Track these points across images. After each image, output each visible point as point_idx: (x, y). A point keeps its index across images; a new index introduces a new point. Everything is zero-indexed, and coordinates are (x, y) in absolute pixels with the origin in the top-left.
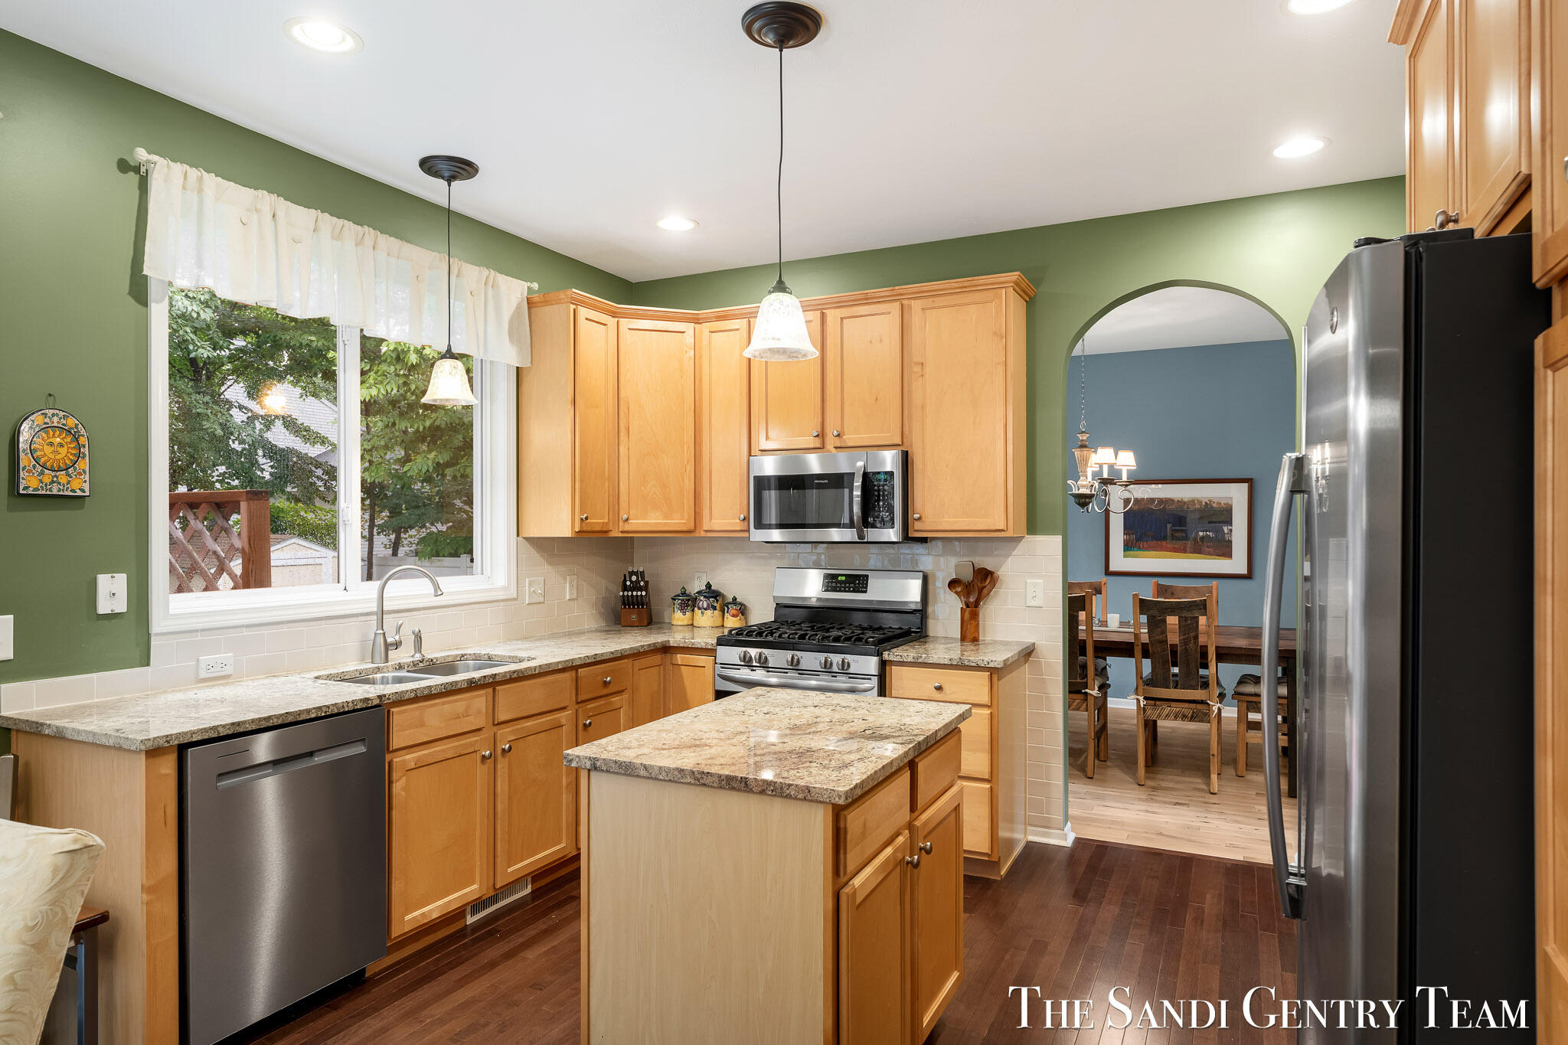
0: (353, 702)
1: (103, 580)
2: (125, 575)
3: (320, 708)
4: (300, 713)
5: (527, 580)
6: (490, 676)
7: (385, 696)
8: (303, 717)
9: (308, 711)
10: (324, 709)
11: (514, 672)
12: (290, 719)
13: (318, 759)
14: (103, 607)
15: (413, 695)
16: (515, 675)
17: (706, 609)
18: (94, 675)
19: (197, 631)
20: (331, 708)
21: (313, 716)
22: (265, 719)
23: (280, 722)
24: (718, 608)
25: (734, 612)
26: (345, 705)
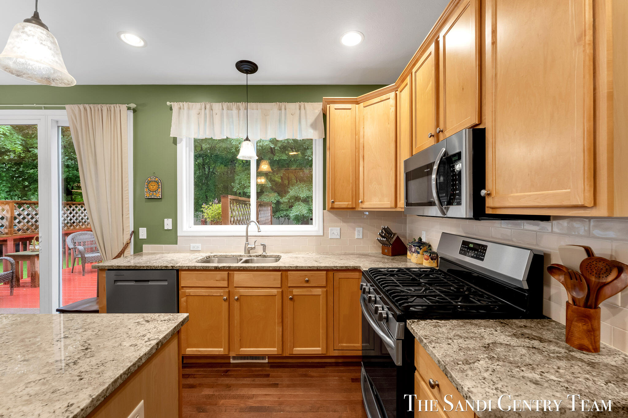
0: (161, 266)
1: (166, 220)
2: (171, 219)
3: (148, 266)
4: (141, 267)
5: (330, 228)
6: (227, 267)
7: (174, 266)
8: (142, 268)
9: (144, 267)
10: (149, 267)
11: (241, 267)
12: (137, 268)
13: (150, 283)
14: (166, 228)
15: (187, 268)
16: (242, 268)
17: (414, 253)
18: (163, 245)
19: (190, 236)
20: (152, 267)
21: (145, 268)
22: (128, 266)
23: (133, 268)
24: (420, 253)
25: (426, 257)
26: (158, 267)
